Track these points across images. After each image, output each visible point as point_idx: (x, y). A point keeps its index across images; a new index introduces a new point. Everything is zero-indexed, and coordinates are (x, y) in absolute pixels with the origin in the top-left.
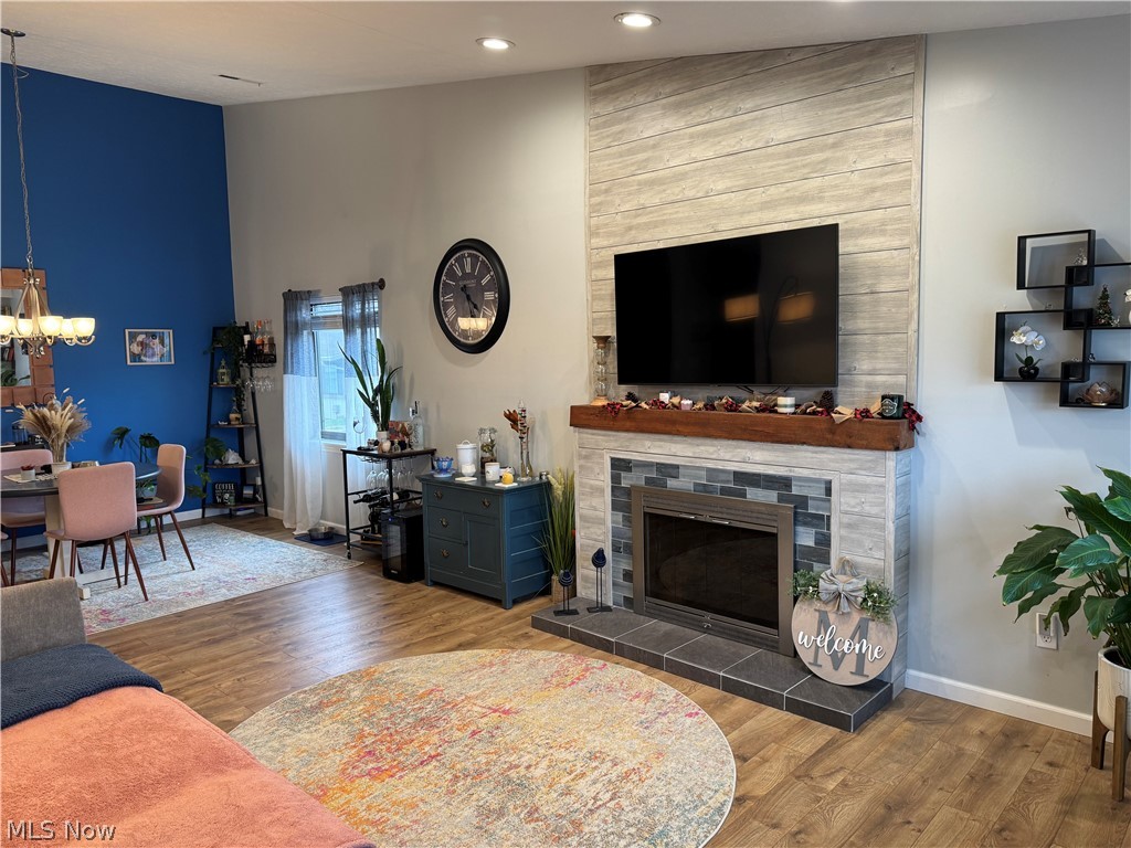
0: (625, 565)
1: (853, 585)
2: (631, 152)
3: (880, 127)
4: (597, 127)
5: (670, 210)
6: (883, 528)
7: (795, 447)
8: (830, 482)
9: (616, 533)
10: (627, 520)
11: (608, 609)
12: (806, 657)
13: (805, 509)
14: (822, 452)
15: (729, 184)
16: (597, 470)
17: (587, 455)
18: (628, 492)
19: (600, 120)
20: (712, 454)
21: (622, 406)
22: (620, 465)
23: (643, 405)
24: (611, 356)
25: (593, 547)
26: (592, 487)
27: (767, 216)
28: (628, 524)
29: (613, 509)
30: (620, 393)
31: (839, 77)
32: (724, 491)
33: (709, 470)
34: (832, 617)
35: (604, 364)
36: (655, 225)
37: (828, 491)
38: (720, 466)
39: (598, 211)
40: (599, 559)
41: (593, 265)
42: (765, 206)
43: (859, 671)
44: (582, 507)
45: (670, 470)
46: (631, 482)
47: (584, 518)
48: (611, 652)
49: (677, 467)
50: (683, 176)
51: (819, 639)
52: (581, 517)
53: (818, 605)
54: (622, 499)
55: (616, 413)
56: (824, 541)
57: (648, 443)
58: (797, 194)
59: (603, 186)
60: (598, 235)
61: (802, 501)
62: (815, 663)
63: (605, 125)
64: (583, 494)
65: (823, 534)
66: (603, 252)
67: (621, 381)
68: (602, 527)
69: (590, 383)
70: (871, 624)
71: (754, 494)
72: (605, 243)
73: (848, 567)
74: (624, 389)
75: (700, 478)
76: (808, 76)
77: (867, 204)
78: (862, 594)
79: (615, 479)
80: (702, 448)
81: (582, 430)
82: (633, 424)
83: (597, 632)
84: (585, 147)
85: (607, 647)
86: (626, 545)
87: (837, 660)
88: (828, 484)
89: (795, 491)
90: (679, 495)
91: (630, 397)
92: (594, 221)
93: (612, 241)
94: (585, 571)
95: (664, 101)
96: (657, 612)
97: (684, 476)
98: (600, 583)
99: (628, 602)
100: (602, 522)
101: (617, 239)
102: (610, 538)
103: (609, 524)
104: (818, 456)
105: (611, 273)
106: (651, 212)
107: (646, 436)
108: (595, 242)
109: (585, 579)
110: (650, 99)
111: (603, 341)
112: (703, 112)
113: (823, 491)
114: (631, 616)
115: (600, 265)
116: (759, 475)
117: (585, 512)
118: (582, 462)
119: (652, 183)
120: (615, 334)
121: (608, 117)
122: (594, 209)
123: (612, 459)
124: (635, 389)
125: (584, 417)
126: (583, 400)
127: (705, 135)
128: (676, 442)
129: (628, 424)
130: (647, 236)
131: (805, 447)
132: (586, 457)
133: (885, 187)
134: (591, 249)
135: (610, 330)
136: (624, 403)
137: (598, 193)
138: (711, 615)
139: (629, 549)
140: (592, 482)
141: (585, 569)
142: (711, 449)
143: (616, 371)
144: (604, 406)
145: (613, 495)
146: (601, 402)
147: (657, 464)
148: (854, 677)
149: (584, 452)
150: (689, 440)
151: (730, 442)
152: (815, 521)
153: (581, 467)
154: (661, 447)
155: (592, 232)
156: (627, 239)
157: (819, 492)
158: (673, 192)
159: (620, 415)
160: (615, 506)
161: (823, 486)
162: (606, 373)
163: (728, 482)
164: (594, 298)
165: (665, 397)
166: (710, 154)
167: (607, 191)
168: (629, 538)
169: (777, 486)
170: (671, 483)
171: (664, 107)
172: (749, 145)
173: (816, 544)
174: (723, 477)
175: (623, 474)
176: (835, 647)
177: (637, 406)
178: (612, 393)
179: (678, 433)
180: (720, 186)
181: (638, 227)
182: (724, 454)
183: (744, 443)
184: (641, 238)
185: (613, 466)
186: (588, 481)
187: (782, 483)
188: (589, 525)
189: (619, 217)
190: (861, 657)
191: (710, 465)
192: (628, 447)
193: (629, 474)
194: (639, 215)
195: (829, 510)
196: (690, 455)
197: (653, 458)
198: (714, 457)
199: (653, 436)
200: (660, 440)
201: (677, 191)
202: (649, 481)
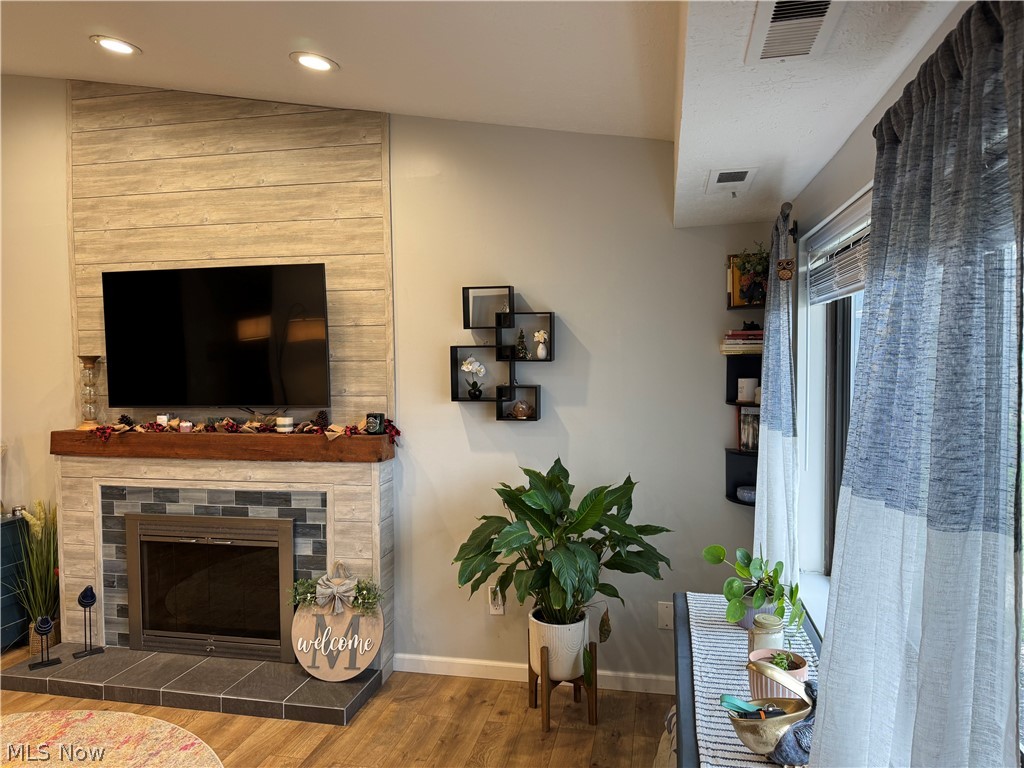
0: (120, 600)
1: (344, 586)
2: (119, 172)
3: (357, 184)
4: (81, 143)
5: (166, 233)
6: (370, 530)
7: (294, 464)
8: (326, 494)
9: (108, 567)
10: (121, 551)
11: (100, 650)
12: (305, 662)
13: (303, 521)
14: (318, 467)
15: (224, 217)
16: (84, 500)
17: (73, 486)
18: (122, 521)
19: (84, 136)
20: (213, 475)
21: (114, 430)
22: (111, 494)
23: (138, 428)
24: (101, 376)
25: (80, 586)
26: (78, 520)
27: (261, 250)
28: (122, 556)
29: (105, 541)
30: (112, 417)
31: (320, 136)
32: (226, 511)
33: (210, 492)
34: (328, 619)
35: (93, 385)
36: (149, 246)
37: (324, 503)
38: (221, 486)
39: (83, 226)
40: (87, 598)
41: (77, 281)
42: (258, 240)
43: (352, 665)
44: (66, 542)
45: (169, 495)
46: (125, 511)
47: (69, 555)
48: (100, 698)
49: (176, 491)
50: (175, 203)
51: (316, 642)
52: (66, 553)
53: (315, 610)
54: (115, 529)
55: (107, 439)
56: (321, 549)
57: (144, 468)
58: (288, 233)
59: (89, 202)
60: (84, 250)
61: (301, 514)
62: (313, 666)
63: (89, 141)
64: (67, 528)
65: (320, 543)
66: (90, 269)
67: (113, 403)
68: (92, 562)
69: (77, 406)
70: (362, 620)
71: (256, 512)
72: (93, 259)
73: (342, 570)
74: (117, 413)
75: (201, 500)
76: (293, 130)
77: (349, 248)
78: (353, 593)
79: (107, 509)
80: (203, 470)
81: (64, 458)
82: (128, 449)
83: (83, 680)
84: (67, 160)
85: (94, 694)
86: (121, 579)
87: (332, 659)
88: (324, 495)
89: (294, 505)
90: (181, 520)
91: (124, 420)
92: (78, 236)
93: (100, 258)
94: (71, 614)
95: (155, 129)
96: (158, 644)
97: (184, 500)
98: (88, 624)
99: (124, 639)
100: (92, 556)
101: (105, 257)
102: (102, 573)
103: (100, 558)
104: (314, 470)
105: (99, 290)
106: (144, 234)
107: (142, 460)
108: (80, 257)
109: (72, 621)
110: (140, 124)
111: (91, 361)
112: (196, 145)
113: (320, 503)
114: (127, 653)
115: (85, 281)
116: (260, 493)
117: (70, 548)
118: (67, 493)
119: (145, 205)
120: (105, 354)
121: (94, 134)
122: (77, 224)
123: (103, 487)
124: (130, 412)
125: (68, 443)
126: (69, 422)
127: (199, 168)
128: (175, 466)
129: (121, 449)
130: (139, 257)
131: (303, 463)
132: (71, 487)
133: (364, 236)
134: (75, 266)
135: (100, 350)
136: (116, 427)
137: (84, 208)
138: (214, 637)
139: (124, 582)
140: (78, 514)
141: (70, 610)
142: (212, 471)
143: (107, 393)
144: (92, 431)
145: (104, 525)
146: (90, 426)
147: (155, 489)
148: (348, 671)
149: (68, 482)
150: (189, 463)
151: (232, 463)
152: (313, 531)
153: (65, 498)
154: (158, 471)
155: (76, 248)
156: (117, 257)
157: (316, 504)
158: (167, 216)
159: (111, 440)
160: (107, 538)
161: (320, 498)
162: (95, 394)
163: (230, 502)
164: (80, 315)
165: (163, 420)
166: (204, 186)
167: (93, 207)
168: (125, 571)
169: (277, 501)
170: (171, 508)
171: (155, 134)
172: (242, 182)
173: (314, 552)
174: (224, 498)
175: (115, 503)
176: (331, 647)
177: (131, 430)
178: (103, 416)
179: (177, 457)
180: (215, 217)
181: (129, 246)
182: (225, 475)
183: (245, 463)
184: (133, 258)
185: (104, 495)
186: (73, 513)
187: (282, 499)
188: (75, 561)
189: (108, 235)
190: (354, 651)
191: (212, 486)
192: (121, 473)
193: (123, 503)
194: (130, 235)
195: (325, 519)
196: (190, 478)
197: (150, 483)
198: (215, 478)
199: (149, 461)
200: (157, 464)
201: (171, 216)
202: (146, 508)
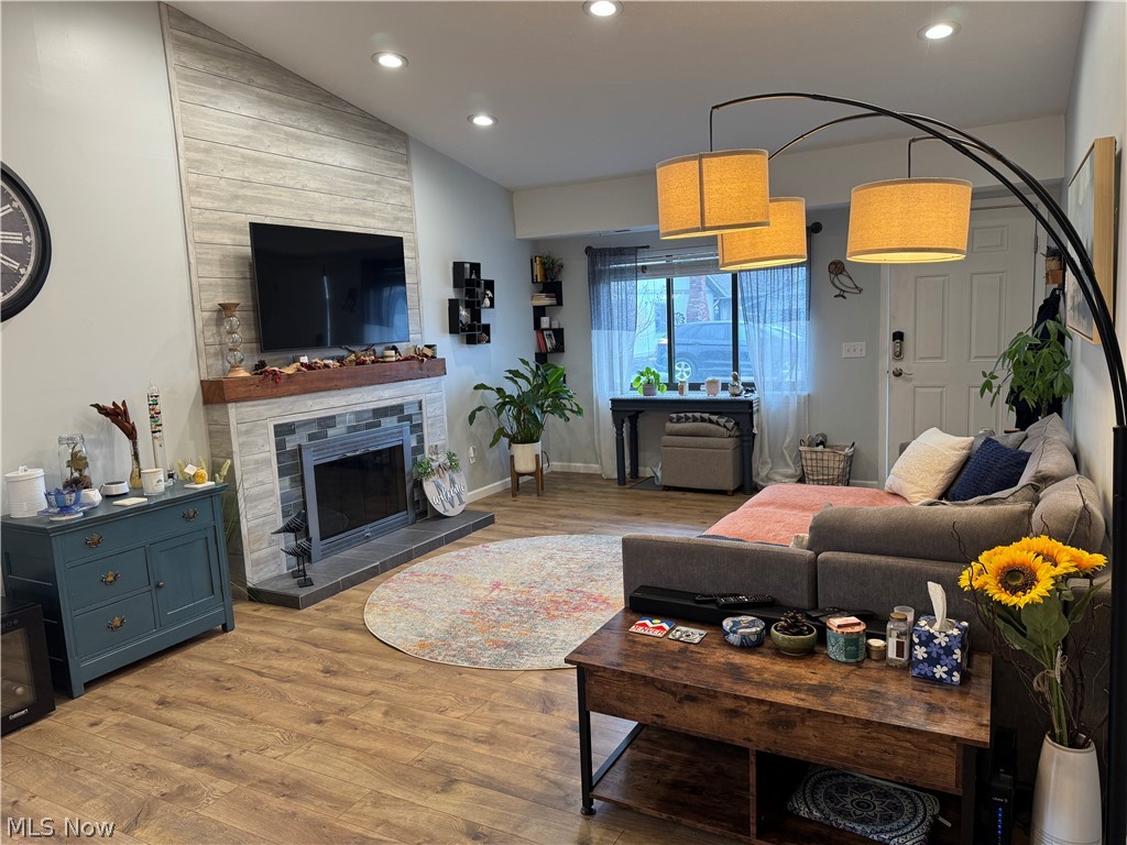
1: (442, 459)
2: (229, 122)
3: (396, 180)
4: (186, 78)
5: (273, 191)
6: (442, 421)
8: (420, 402)
9: (284, 499)
12: (440, 509)
14: (417, 383)
15: (319, 186)
16: (261, 442)
20: (360, 399)
22: (283, 431)
26: (256, 462)
28: (295, 485)
29: (280, 476)
31: (375, 138)
32: (369, 426)
33: (357, 413)
34: (439, 480)
35: (237, 332)
36: (262, 201)
37: (420, 408)
38: (365, 407)
39: (197, 168)
41: (195, 225)
43: (461, 502)
45: (327, 422)
46: (296, 444)
47: (248, 499)
49: (333, 417)
50: (283, 166)
51: (441, 497)
52: (245, 498)
53: (435, 478)
54: (290, 464)
56: (421, 440)
57: (310, 402)
60: (199, 194)
61: (409, 418)
62: (446, 510)
63: (196, 80)
64: (246, 473)
66: (207, 214)
68: (272, 498)
71: (385, 422)
72: (209, 205)
73: (435, 450)
75: (350, 421)
78: (447, 461)
79: (280, 446)
80: (353, 396)
81: (238, 404)
82: (298, 387)
84: (171, 91)
87: (452, 502)
89: (406, 412)
90: (337, 441)
91: (261, 364)
92: (192, 178)
93: (217, 204)
95: (258, 90)
97: (339, 423)
100: (270, 494)
101: (223, 204)
102: (280, 506)
103: (278, 493)
104: (415, 386)
106: (256, 188)
107: (308, 396)
108: (196, 200)
109: (257, 562)
110: (243, 80)
112: (294, 118)
113: (418, 408)
115: (202, 226)
116: (386, 408)
117: (250, 491)
118: (242, 439)
119: (257, 161)
121: (194, 73)
122: (192, 165)
123: (275, 426)
125: (243, 390)
127: (298, 138)
128: (333, 396)
129: (292, 388)
130: (254, 210)
132: (247, 432)
133: (402, 219)
134: (190, 208)
135: (221, 298)
137: (197, 150)
138: (369, 525)
140: (256, 457)
141: (254, 552)
142: (358, 396)
145: (279, 462)
147: (318, 419)
149: (243, 428)
150: (342, 392)
151: (370, 387)
154: (321, 403)
155: (192, 189)
156: (233, 207)
157: (416, 409)
158: (275, 176)
159: (282, 381)
160: (282, 473)
161: (417, 405)
163: (369, 418)
164: (199, 261)
167: (206, 151)
168: (298, 498)
169: (396, 412)
170: (331, 432)
171: (258, 95)
172: (330, 161)
174: (366, 416)
175: (287, 438)
176: (449, 496)
179: (337, 388)
180: (313, 184)
181: (245, 198)
182: (367, 398)
183: (378, 386)
184: (248, 210)
185: (277, 434)
186: (251, 457)
187: (396, 410)
188: (256, 503)
189: (223, 182)
190: (458, 495)
191: (359, 409)
192: (291, 410)
193: (293, 437)
194: (244, 187)
195: (422, 418)
196: (344, 404)
197: (316, 414)
198: (361, 401)
199: (313, 395)
200: (320, 397)
201: (279, 176)
202: (311, 437)
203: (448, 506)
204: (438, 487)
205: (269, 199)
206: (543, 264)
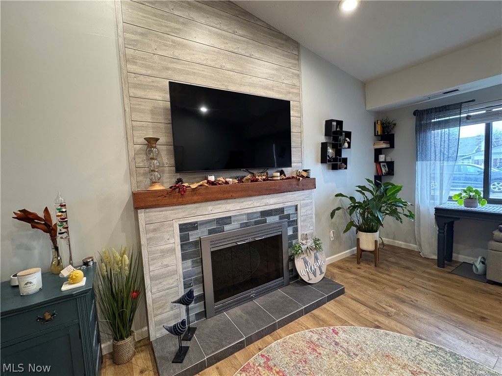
0: (196, 293)
1: (310, 243)
3: (290, 70)
6: (312, 218)
7: (285, 193)
8: (297, 205)
9: (186, 276)
10: (196, 263)
13: (288, 218)
14: (295, 194)
15: (234, 68)
16: (166, 237)
20: (250, 205)
21: (186, 187)
22: (185, 228)
23: (205, 184)
25: (165, 295)
26: (162, 251)
29: (183, 260)
32: (256, 223)
33: (248, 214)
34: (307, 258)
37: (296, 210)
38: (254, 210)
39: (133, 45)
41: (131, 85)
43: (321, 273)
45: (225, 221)
46: (198, 237)
47: (154, 278)
49: (230, 217)
51: (307, 269)
53: (302, 256)
54: (191, 250)
55: (185, 193)
56: (296, 230)
57: (210, 208)
61: (288, 216)
62: (310, 279)
64: (152, 260)
65: (295, 228)
68: (175, 276)
70: (318, 254)
71: (271, 220)
73: (307, 236)
75: (243, 220)
78: (314, 244)
79: (184, 239)
80: (245, 203)
81: (147, 210)
86: (196, 280)
89: (286, 213)
90: (234, 234)
97: (234, 221)
100: (175, 272)
103: (181, 271)
104: (293, 196)
106: (184, 64)
107: (208, 203)
108: (132, 68)
112: (216, 21)
113: (294, 210)
116: (271, 210)
117: (155, 273)
118: (150, 235)
119: (184, 46)
122: (129, 42)
123: (180, 225)
128: (229, 203)
129: (195, 198)
131: (289, 193)
132: (155, 230)
139: (198, 281)
140: (162, 247)
142: (250, 203)
145: (182, 250)
147: (217, 219)
149: (152, 227)
150: (237, 200)
151: (259, 197)
152: (292, 223)
153: (149, 239)
154: (220, 208)
155: (128, 59)
157: (292, 211)
158: (199, 58)
159: (187, 193)
161: (294, 208)
163: (257, 217)
165: (212, 178)
169: (278, 213)
170: (227, 228)
172: (242, 52)
173: (293, 232)
174: (255, 216)
175: (190, 233)
176: (313, 269)
179: (232, 198)
180: (228, 66)
182: (256, 204)
183: (265, 196)
185: (182, 230)
186: (158, 248)
187: (280, 211)
188: (160, 281)
189: (156, 57)
190: (320, 268)
191: (250, 211)
192: (195, 213)
193: (195, 232)
195: (297, 216)
196: (239, 208)
197: (215, 216)
198: (251, 206)
199: (213, 203)
200: (219, 204)
202: (211, 232)
203: (312, 276)
204: (306, 262)
205: (194, 72)
206: (382, 124)
